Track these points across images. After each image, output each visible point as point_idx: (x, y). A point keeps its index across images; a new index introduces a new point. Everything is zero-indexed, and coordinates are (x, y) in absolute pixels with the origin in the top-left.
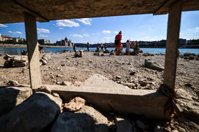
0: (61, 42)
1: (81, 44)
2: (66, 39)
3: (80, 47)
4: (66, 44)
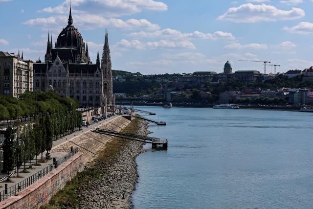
0: (61, 73)
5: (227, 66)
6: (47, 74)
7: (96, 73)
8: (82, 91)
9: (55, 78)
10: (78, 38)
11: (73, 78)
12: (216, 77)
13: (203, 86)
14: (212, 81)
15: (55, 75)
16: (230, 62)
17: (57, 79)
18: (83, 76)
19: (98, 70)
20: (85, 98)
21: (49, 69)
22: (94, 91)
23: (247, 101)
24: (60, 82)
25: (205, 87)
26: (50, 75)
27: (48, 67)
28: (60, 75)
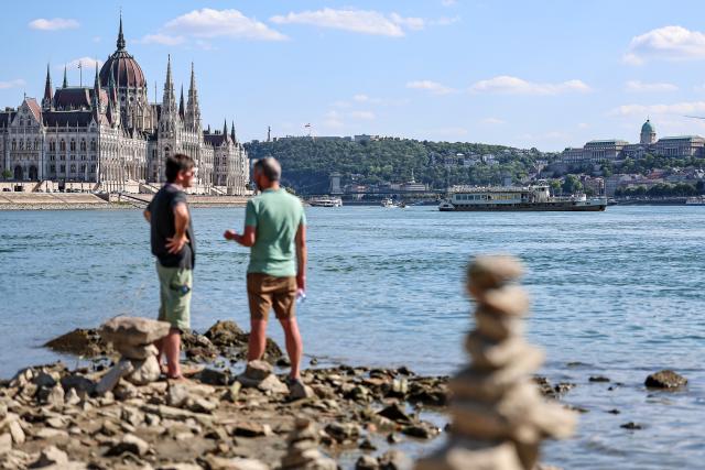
0: (30, 126)
1: (364, 141)
2: (117, 74)
3: (348, 199)
4: (118, 145)
5: (647, 130)
6: (9, 130)
7: (91, 126)
8: (58, 157)
9: (21, 136)
10: (130, 72)
11: (53, 136)
12: (627, 150)
13: (597, 167)
14: (617, 159)
15: (22, 132)
16: (651, 123)
17: (25, 136)
18: (70, 131)
19: (93, 121)
20: (63, 169)
21: (12, 120)
22: (88, 156)
23: (639, 192)
24: (21, 143)
25: (602, 169)
26: (14, 131)
27: (9, 119)
28: (28, 131)
